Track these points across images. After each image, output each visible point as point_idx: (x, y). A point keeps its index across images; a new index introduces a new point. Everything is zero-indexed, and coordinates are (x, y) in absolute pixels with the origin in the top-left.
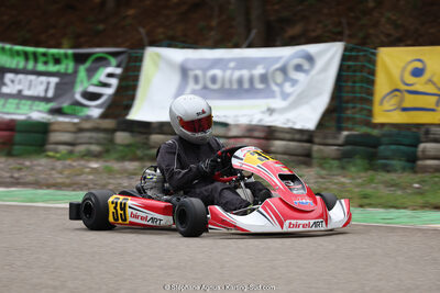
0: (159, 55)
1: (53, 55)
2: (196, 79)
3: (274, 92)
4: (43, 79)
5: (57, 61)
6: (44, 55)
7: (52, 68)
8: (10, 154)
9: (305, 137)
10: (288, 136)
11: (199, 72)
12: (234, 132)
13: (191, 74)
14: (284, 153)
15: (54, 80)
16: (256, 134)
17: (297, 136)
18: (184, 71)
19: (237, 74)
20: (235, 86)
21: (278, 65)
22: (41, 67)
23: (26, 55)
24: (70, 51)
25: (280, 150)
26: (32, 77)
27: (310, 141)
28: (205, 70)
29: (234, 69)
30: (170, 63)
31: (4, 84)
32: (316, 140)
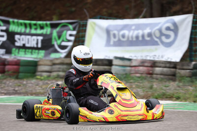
0: (95, 23)
1: (40, 25)
2: (114, 36)
3: (157, 42)
4: (35, 37)
5: (42, 28)
6: (35, 25)
7: (39, 31)
8: (17, 78)
9: (172, 66)
10: (163, 65)
11: (116, 32)
12: (134, 64)
13: (112, 33)
14: (161, 74)
15: (40, 38)
16: (146, 64)
17: (168, 65)
18: (108, 32)
19: (136, 33)
20: (134, 39)
21: (158, 27)
22: (33, 31)
23: (25, 25)
24: (48, 23)
25: (159, 72)
26: (29, 37)
27: (175, 67)
28: (119, 31)
29: (134, 30)
30: (100, 28)
31: (15, 41)
32: (178, 67)
